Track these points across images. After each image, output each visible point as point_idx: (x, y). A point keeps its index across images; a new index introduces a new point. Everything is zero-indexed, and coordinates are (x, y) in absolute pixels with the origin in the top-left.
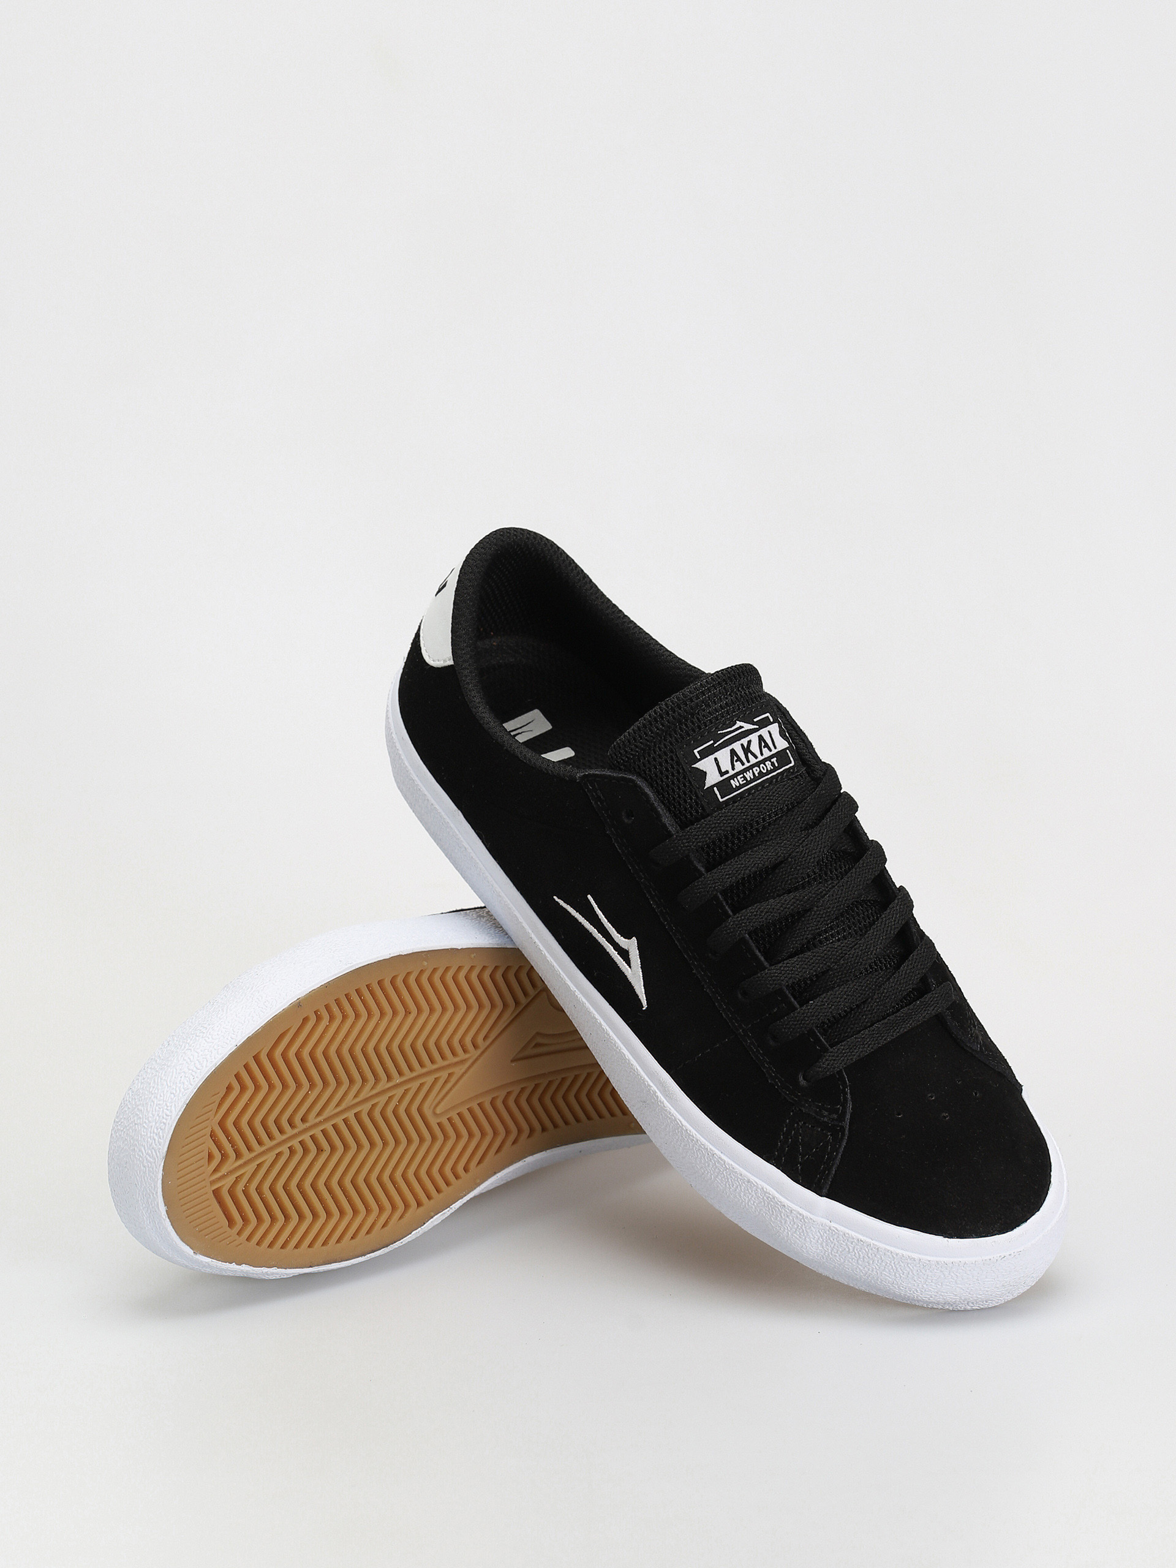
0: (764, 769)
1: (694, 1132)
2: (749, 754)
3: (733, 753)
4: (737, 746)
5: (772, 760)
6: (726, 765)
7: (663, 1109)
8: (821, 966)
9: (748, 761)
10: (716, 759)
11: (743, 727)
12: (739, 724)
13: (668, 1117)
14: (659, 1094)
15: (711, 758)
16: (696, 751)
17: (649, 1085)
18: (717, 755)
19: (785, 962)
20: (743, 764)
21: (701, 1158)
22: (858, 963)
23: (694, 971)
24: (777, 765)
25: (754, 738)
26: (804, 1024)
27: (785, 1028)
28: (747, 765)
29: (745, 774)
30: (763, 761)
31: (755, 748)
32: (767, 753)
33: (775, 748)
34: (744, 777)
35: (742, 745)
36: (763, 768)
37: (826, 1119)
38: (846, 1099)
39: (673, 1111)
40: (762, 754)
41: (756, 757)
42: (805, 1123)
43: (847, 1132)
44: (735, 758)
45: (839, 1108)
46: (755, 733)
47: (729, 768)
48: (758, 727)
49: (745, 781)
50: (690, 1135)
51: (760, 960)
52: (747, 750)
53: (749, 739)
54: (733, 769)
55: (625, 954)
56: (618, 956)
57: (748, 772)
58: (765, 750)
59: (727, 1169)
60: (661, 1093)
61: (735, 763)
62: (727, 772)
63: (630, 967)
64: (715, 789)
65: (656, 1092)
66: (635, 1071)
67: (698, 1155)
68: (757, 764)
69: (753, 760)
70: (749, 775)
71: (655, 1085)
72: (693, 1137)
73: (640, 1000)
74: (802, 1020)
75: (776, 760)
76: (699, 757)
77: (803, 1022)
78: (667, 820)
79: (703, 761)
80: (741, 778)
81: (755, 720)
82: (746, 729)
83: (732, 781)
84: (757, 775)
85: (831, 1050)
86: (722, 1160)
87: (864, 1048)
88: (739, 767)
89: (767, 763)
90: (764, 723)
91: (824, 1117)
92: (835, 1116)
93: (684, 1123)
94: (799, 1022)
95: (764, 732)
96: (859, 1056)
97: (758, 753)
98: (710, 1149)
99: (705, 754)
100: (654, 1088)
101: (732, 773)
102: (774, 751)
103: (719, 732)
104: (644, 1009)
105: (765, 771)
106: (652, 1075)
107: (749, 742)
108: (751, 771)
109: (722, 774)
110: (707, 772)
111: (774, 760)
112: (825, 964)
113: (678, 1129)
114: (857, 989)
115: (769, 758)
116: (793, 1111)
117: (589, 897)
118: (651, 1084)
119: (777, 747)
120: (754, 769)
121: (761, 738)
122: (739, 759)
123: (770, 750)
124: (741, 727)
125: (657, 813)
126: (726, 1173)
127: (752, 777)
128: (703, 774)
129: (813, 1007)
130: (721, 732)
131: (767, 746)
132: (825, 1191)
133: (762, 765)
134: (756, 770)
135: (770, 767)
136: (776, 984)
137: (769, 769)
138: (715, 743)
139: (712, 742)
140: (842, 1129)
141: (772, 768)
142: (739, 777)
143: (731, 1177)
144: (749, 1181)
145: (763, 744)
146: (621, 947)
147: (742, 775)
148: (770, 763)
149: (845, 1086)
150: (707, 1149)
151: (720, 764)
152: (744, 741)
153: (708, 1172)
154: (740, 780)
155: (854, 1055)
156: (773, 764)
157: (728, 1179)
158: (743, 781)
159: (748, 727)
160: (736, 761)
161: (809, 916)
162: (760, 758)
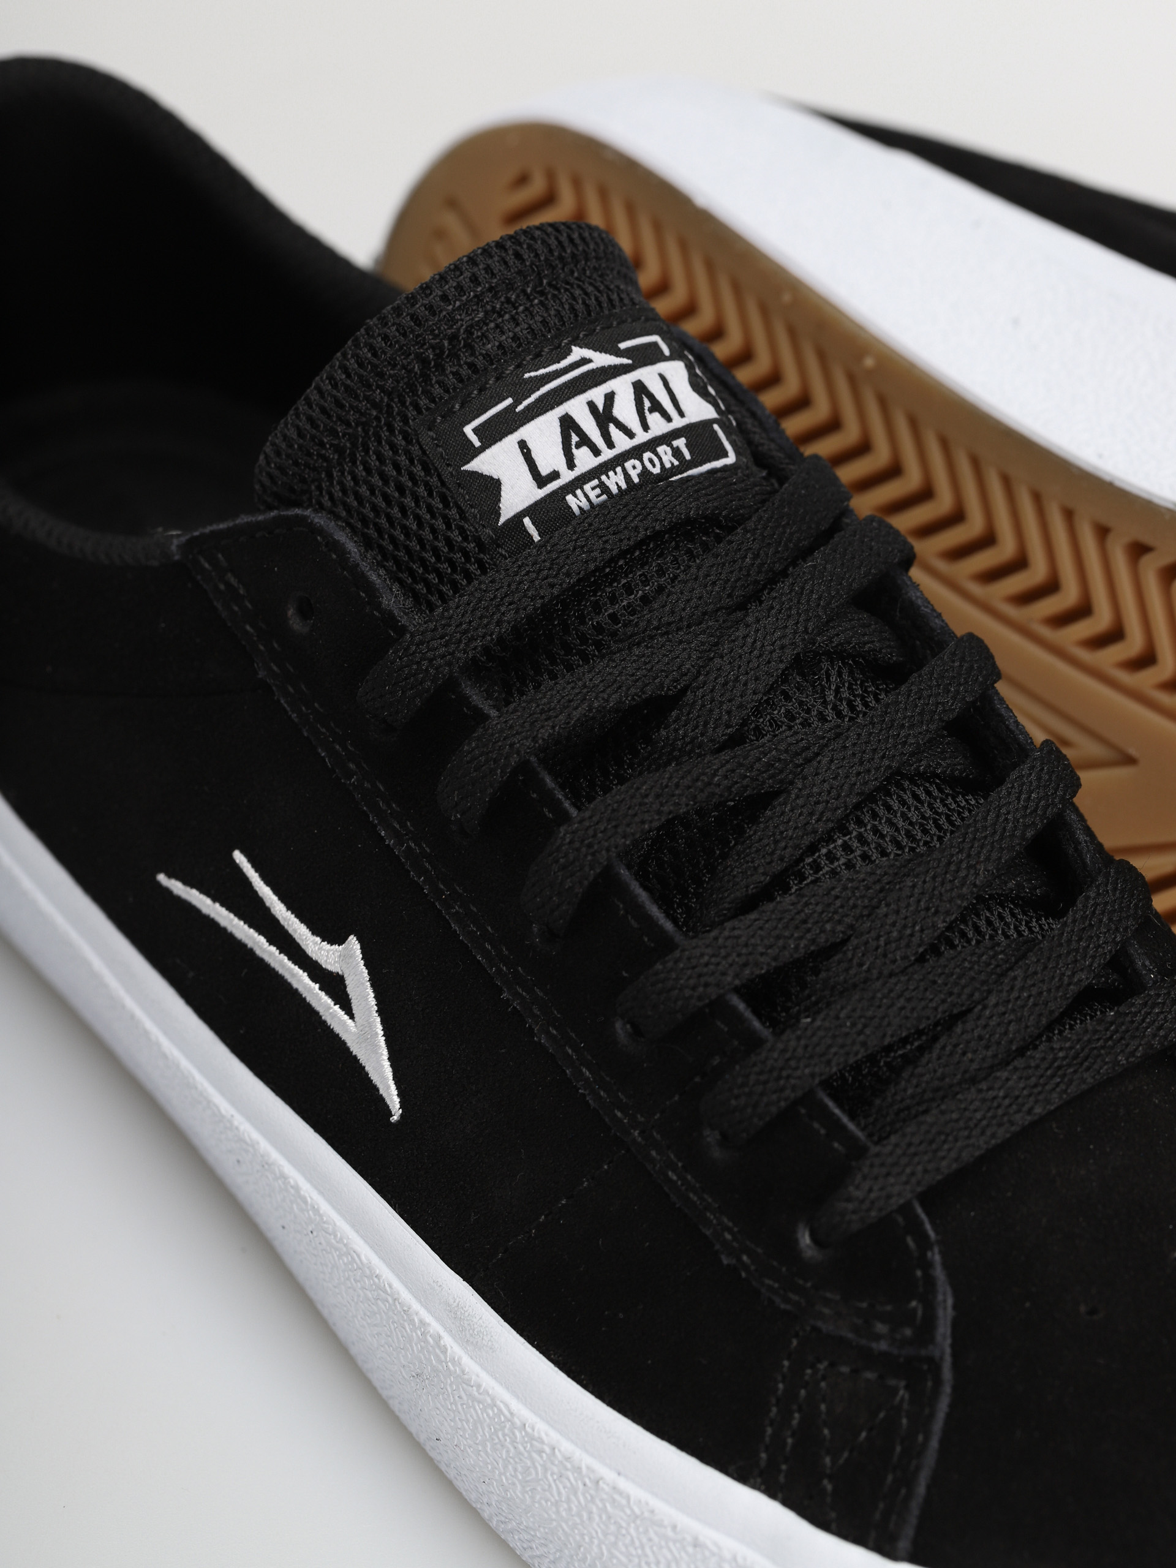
0: (654, 466)
1: (541, 1428)
2: (612, 428)
3: (568, 424)
4: (577, 408)
5: (675, 443)
6: (550, 457)
7: (463, 1379)
8: (828, 927)
9: (610, 445)
10: (523, 445)
11: (590, 361)
12: (577, 353)
13: (474, 1399)
14: (447, 1340)
15: (510, 442)
16: (468, 430)
17: (423, 1323)
18: (525, 432)
19: (728, 925)
20: (596, 452)
21: (568, 1501)
22: (928, 909)
23: (505, 995)
24: (688, 456)
25: (622, 386)
26: (788, 1077)
27: (737, 1097)
28: (607, 454)
29: (604, 478)
30: (652, 445)
31: (625, 410)
32: (658, 426)
33: (682, 414)
34: (602, 486)
35: (592, 405)
36: (651, 461)
37: (883, 1346)
38: (930, 1281)
39: (488, 1381)
40: (646, 427)
41: (630, 434)
42: (832, 1365)
43: (947, 1373)
44: (575, 439)
45: (915, 1310)
46: (624, 377)
47: (560, 464)
48: (630, 362)
49: (604, 497)
50: (532, 1438)
51: (661, 929)
52: (604, 417)
53: (609, 391)
54: (571, 465)
55: (334, 985)
56: (322, 994)
57: (611, 473)
58: (654, 419)
59: (637, 1517)
60: (453, 1337)
61: (574, 451)
62: (555, 475)
63: (352, 1017)
64: (527, 521)
65: (440, 1337)
66: (385, 1292)
67: (559, 1493)
68: (636, 453)
69: (623, 443)
70: (615, 481)
71: (438, 1319)
72: (542, 1442)
73: (381, 1099)
74: (782, 1069)
75: (687, 445)
76: (477, 444)
77: (784, 1073)
78: (392, 600)
79: (488, 451)
80: (593, 489)
81: (623, 346)
82: (599, 365)
83: (570, 498)
84: (636, 480)
85: (874, 1149)
86: (621, 1493)
87: (968, 1137)
88: (585, 460)
89: (661, 449)
90: (647, 356)
91: (878, 1337)
92: (908, 1332)
93: (515, 1405)
94: (775, 1074)
95: (648, 375)
96: (956, 1160)
97: (633, 423)
98: (588, 1468)
99: (491, 434)
100: (435, 1326)
101: (567, 476)
102: (678, 423)
103: (527, 375)
104: (395, 1118)
105: (656, 470)
106: (426, 1293)
107: (610, 398)
108: (619, 469)
109: (541, 481)
110: (503, 481)
111: (681, 443)
112: (840, 922)
113: (503, 1428)
114: (934, 982)
115: (666, 439)
116: (797, 1335)
117: (239, 857)
118: (428, 1318)
119: (686, 413)
120: (628, 465)
121: (640, 389)
122: (585, 441)
123: (669, 419)
124: (585, 361)
125: (369, 587)
126: (637, 1529)
127: (624, 486)
128: (492, 486)
129: (809, 1033)
130: (533, 374)
131: (657, 407)
132: (904, 1544)
133: (647, 455)
134: (634, 467)
135: (668, 459)
136: (706, 985)
137: (668, 465)
138: (517, 402)
139: (509, 401)
140: (935, 1366)
141: (676, 463)
142: (587, 487)
143: (650, 1540)
144: (696, 1544)
145: (647, 404)
146: (326, 970)
147: (595, 482)
148: (668, 450)
149: (923, 1242)
150: (580, 1468)
151: (533, 455)
152: (597, 395)
153: (591, 1538)
154: (592, 495)
155: (944, 1158)
156: (677, 453)
157: (642, 1547)
158: (598, 496)
159: (601, 359)
160: (578, 446)
161: (785, 804)
162: (642, 437)
